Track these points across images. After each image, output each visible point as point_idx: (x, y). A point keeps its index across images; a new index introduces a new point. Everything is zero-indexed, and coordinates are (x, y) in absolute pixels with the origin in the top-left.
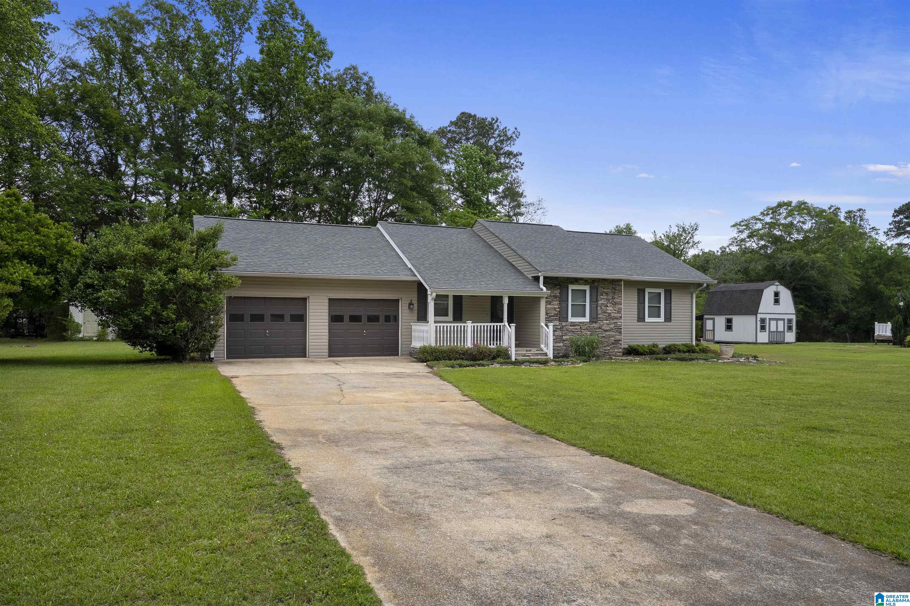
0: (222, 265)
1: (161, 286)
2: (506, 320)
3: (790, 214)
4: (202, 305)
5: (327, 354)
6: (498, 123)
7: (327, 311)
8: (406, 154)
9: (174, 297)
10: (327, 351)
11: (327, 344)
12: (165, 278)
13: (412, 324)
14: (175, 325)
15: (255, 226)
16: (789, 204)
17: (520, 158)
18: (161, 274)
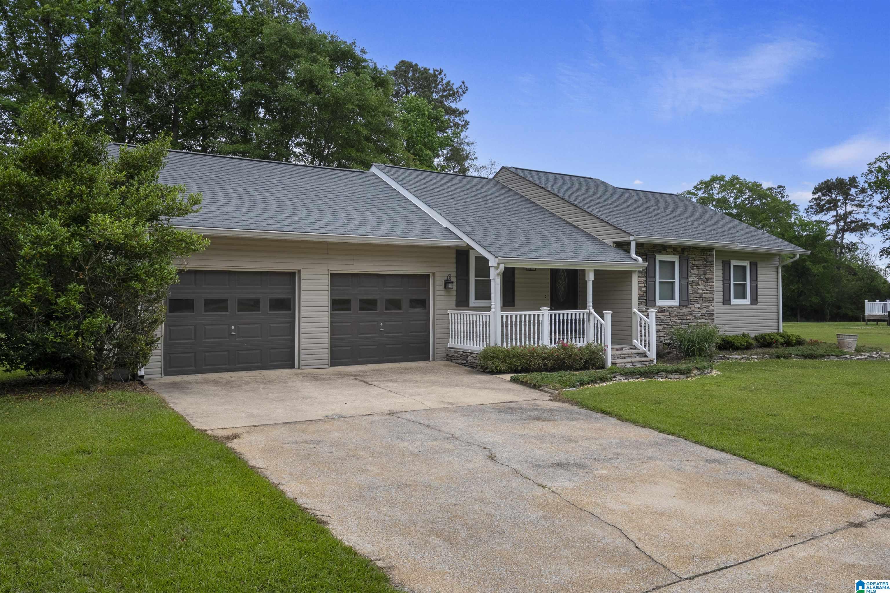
0: (170, 211)
1: (56, 247)
2: (591, 305)
3: (723, 188)
4: (138, 285)
5: (328, 362)
6: (442, 75)
7: (328, 293)
8: (363, 94)
9: (80, 268)
10: (327, 356)
11: (328, 346)
12: (64, 232)
13: (448, 311)
14: (80, 323)
15: (198, 161)
16: (722, 178)
17: (466, 117)
18: (55, 223)
